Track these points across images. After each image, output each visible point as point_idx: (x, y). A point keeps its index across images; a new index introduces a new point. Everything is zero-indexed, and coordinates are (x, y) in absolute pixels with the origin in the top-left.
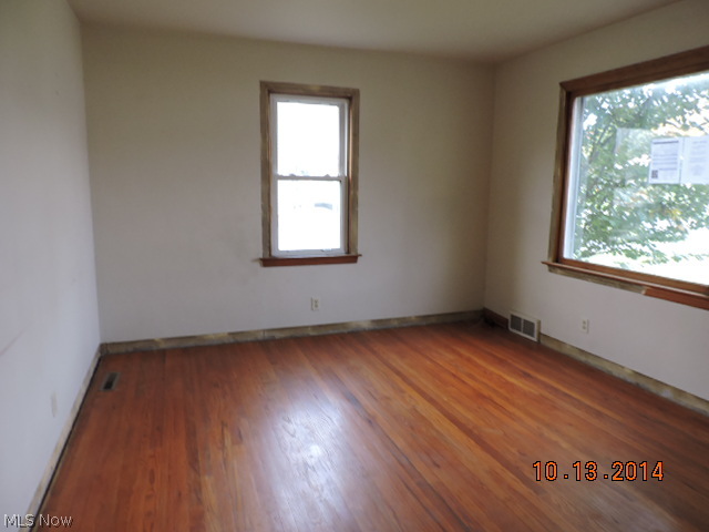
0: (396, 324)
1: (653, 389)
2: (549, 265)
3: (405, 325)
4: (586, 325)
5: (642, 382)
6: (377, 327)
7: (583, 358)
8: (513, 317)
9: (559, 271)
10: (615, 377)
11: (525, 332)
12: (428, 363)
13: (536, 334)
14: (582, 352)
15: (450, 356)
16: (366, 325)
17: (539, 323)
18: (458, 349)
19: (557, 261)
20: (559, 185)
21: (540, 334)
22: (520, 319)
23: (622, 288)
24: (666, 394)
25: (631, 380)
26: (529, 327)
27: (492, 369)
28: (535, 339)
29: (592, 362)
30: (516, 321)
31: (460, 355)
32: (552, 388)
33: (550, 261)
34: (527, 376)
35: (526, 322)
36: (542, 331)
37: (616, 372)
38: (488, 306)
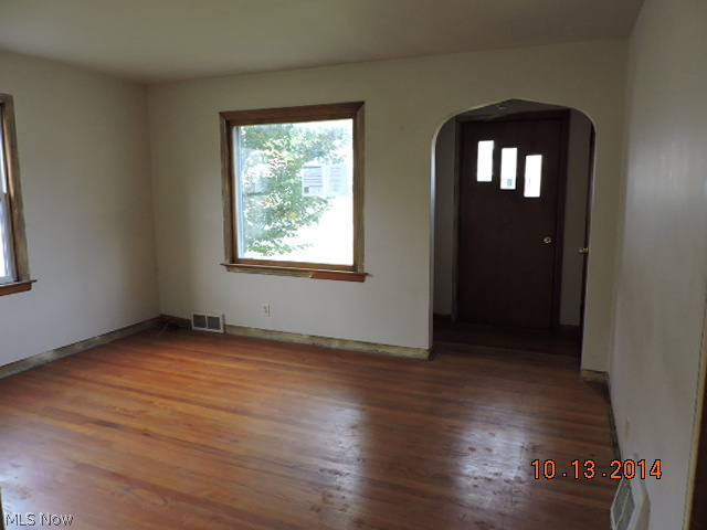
0: (80, 348)
1: (325, 344)
2: (227, 266)
3: (90, 347)
4: (267, 310)
5: (316, 341)
6: (62, 356)
7: (268, 336)
8: (195, 316)
9: (237, 270)
10: (295, 344)
11: (209, 327)
12: (149, 373)
13: (222, 327)
14: (266, 331)
15: (165, 363)
16: (49, 357)
17: (223, 316)
18: (165, 355)
19: (233, 262)
20: (228, 199)
21: (225, 325)
22: (203, 317)
23: (294, 275)
24: (335, 345)
25: (310, 342)
26: (214, 322)
27: (208, 362)
28: (221, 331)
29: (275, 337)
30: (199, 320)
31: (172, 359)
32: (264, 362)
33: (228, 262)
34: (239, 360)
35: (209, 318)
36: (227, 323)
37: (296, 340)
38: (164, 312)
